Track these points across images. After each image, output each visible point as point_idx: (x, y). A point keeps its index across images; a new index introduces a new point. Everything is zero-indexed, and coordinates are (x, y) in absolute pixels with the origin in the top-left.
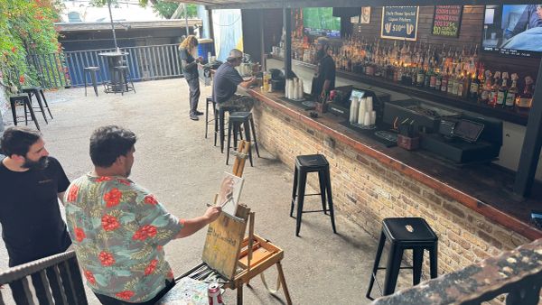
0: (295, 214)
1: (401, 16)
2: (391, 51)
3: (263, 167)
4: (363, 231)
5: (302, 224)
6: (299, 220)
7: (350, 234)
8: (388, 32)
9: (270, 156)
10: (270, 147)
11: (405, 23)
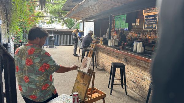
0: (110, 87)
1: (151, 22)
2: (147, 33)
3: (98, 71)
4: (138, 95)
5: (113, 91)
6: (112, 89)
7: (133, 96)
8: (146, 27)
9: (101, 68)
10: (101, 65)
11: (152, 24)
